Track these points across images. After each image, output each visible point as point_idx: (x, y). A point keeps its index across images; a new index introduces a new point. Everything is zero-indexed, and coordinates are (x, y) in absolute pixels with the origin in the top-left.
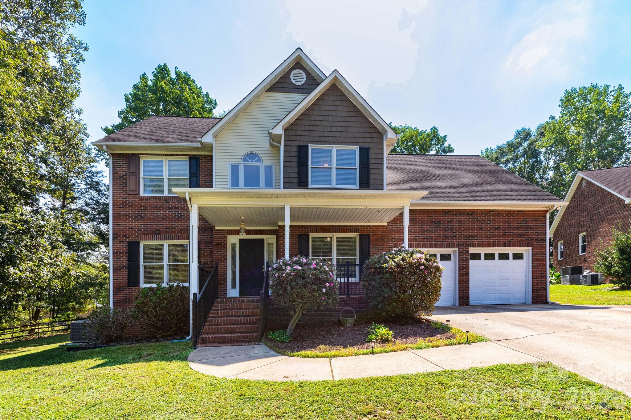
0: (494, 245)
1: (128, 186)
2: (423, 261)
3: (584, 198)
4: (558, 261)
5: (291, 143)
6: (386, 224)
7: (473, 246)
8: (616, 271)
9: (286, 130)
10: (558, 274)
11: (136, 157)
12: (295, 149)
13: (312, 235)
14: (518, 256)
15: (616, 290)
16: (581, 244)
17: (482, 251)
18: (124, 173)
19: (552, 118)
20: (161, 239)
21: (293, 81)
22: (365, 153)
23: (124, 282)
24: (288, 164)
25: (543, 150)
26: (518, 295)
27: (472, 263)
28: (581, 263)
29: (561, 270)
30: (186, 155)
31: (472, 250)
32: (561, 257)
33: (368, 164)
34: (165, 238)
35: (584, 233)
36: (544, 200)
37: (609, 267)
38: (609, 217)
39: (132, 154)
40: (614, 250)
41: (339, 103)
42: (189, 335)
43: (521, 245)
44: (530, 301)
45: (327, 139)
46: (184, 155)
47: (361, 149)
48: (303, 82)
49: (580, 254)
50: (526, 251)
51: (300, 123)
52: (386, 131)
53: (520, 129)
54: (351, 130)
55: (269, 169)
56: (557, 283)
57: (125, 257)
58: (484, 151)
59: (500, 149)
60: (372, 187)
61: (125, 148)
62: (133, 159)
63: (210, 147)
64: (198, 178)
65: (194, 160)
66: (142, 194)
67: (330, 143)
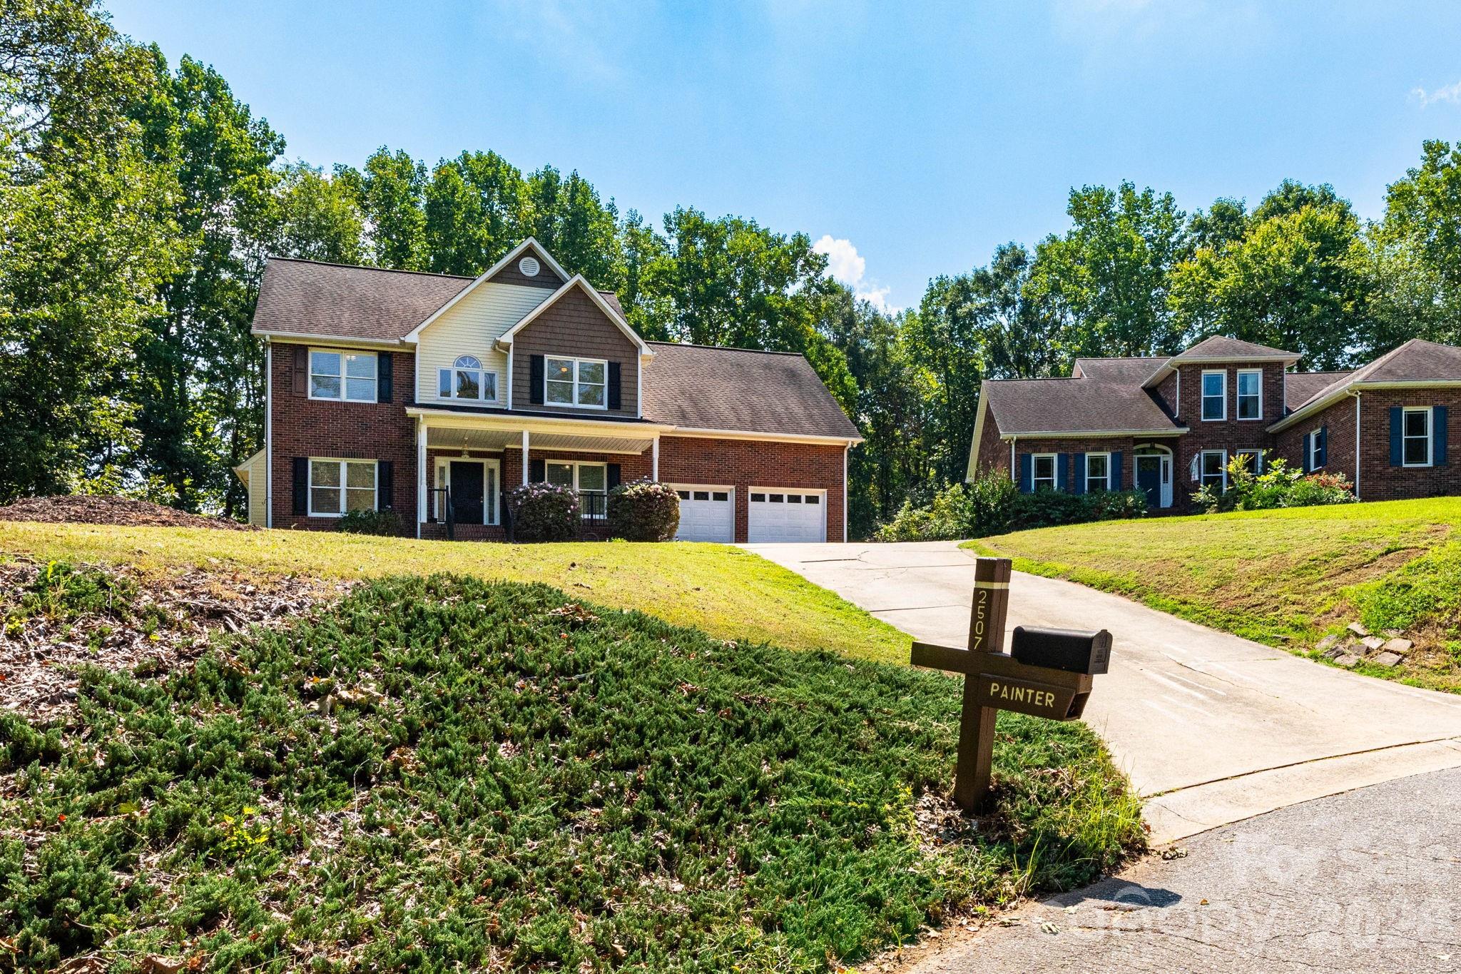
1: (294, 385)
2: (660, 491)
5: (522, 352)
7: (753, 484)
9: (516, 336)
11: (304, 348)
12: (527, 359)
13: (548, 462)
14: (812, 500)
17: (768, 491)
18: (288, 369)
20: (337, 456)
21: (523, 271)
22: (615, 369)
23: (288, 509)
24: (518, 376)
27: (753, 504)
30: (374, 351)
31: (752, 490)
33: (619, 382)
34: (345, 455)
39: (298, 345)
41: (583, 308)
43: (813, 486)
45: (567, 349)
46: (371, 351)
47: (610, 363)
48: (536, 273)
50: (821, 493)
51: (533, 328)
52: (641, 346)
54: (598, 340)
55: (490, 377)
57: (288, 476)
59: (962, 283)
60: (623, 408)
61: (294, 338)
62: (299, 351)
63: (414, 346)
64: (390, 380)
65: (386, 358)
66: (310, 397)
67: (571, 354)
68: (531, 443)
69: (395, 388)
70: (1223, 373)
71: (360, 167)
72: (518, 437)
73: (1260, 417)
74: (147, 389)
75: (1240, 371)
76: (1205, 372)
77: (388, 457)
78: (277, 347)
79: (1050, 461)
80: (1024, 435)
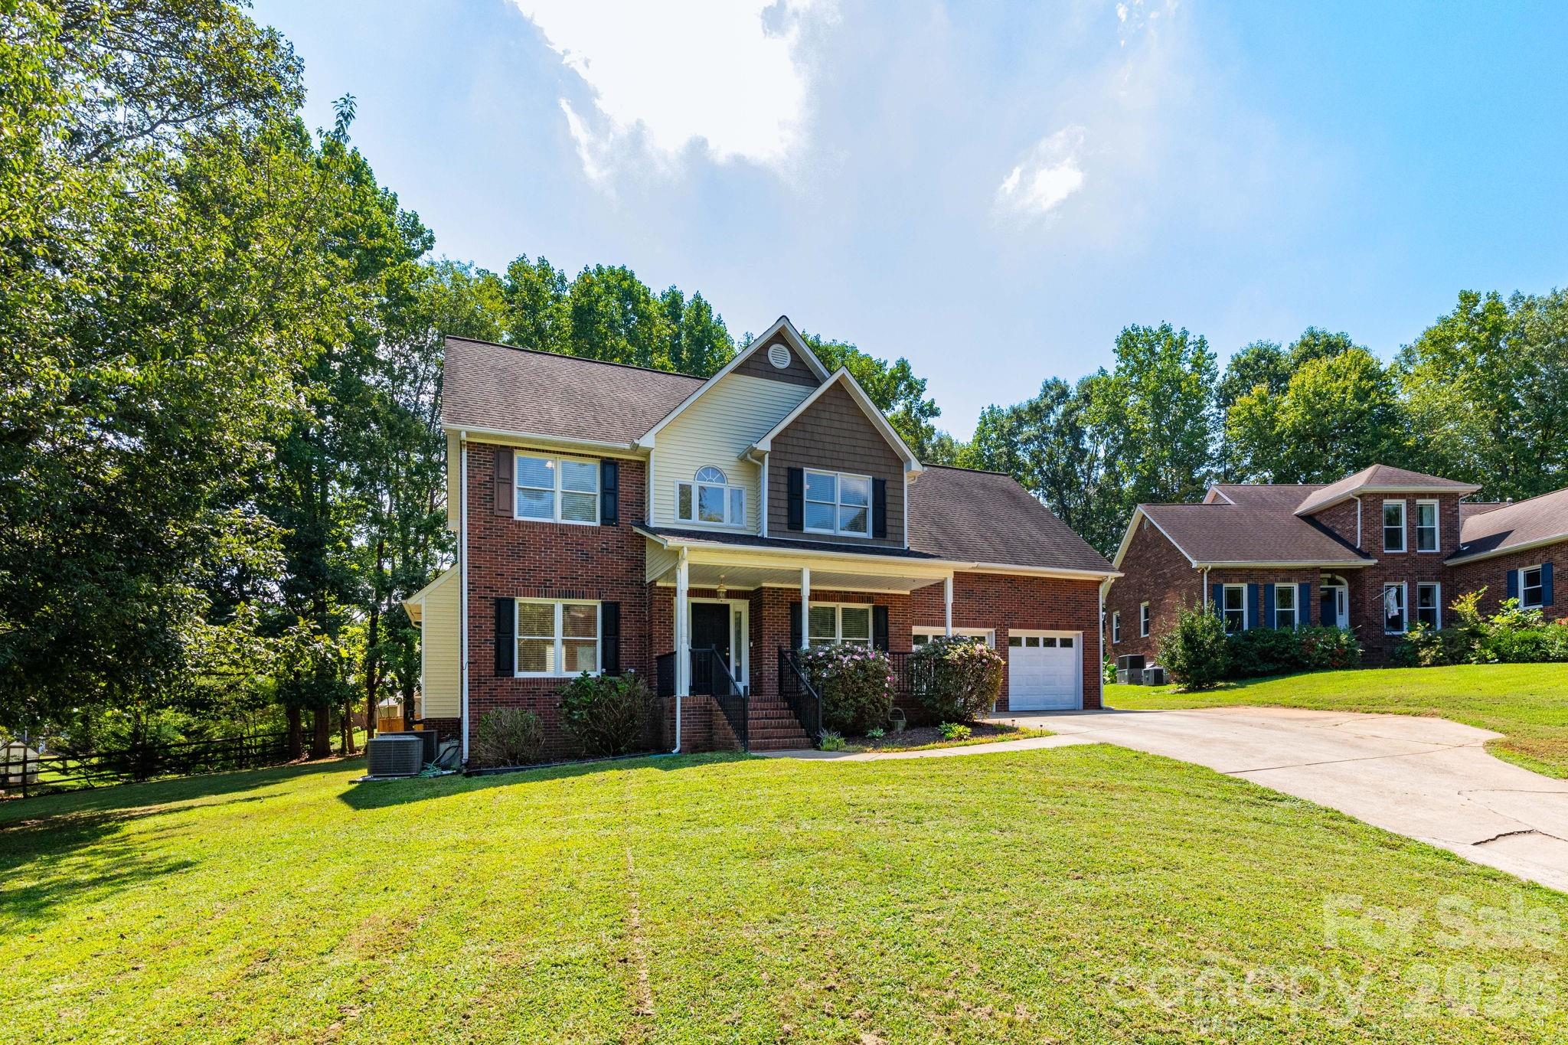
0: (1039, 627)
1: (495, 501)
2: (985, 653)
3: (1147, 547)
4: (1114, 645)
5: (778, 463)
6: (908, 593)
7: (1013, 626)
8: (1180, 666)
9: (773, 442)
10: (1113, 665)
11: (509, 451)
12: (784, 472)
14: (1067, 643)
15: (1181, 692)
16: (1143, 620)
17: (1023, 634)
18: (488, 478)
19: (1103, 372)
20: (551, 595)
21: (773, 362)
22: (879, 487)
23: (489, 668)
24: (774, 495)
25: (1088, 429)
26: (1066, 698)
27: (1011, 649)
28: (1144, 650)
29: (1117, 660)
30: (596, 457)
31: (1013, 633)
32: (1117, 639)
33: (885, 504)
34: (560, 595)
35: (1147, 603)
36: (1096, 569)
37: (1172, 659)
38: (1177, 583)
39: (502, 446)
40: (1177, 634)
41: (844, 410)
42: (675, 747)
43: (1070, 628)
44: (1081, 707)
45: (829, 462)
46: (593, 456)
47: (874, 481)
48: (787, 364)
49: (1143, 636)
50: (1076, 636)
51: (790, 433)
52: (909, 460)
53: (1050, 379)
54: (862, 451)
55: (736, 494)
56: (1112, 682)
57: (489, 624)
58: (987, 410)
59: (1016, 412)
60: (889, 537)
61: (496, 437)
62: (501, 455)
63: (647, 453)
64: (615, 496)
65: (610, 466)
66: (517, 517)
67: (833, 468)
68: (812, 582)
69: (621, 506)
70: (1403, 503)
71: (502, 272)
72: (797, 575)
73: (1438, 549)
74: (285, 494)
75: (1419, 502)
76: (1387, 502)
77: (613, 598)
78: (475, 449)
79: (1239, 591)
80: (1218, 564)
